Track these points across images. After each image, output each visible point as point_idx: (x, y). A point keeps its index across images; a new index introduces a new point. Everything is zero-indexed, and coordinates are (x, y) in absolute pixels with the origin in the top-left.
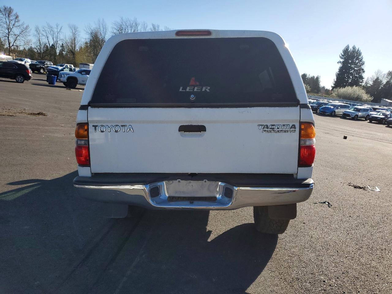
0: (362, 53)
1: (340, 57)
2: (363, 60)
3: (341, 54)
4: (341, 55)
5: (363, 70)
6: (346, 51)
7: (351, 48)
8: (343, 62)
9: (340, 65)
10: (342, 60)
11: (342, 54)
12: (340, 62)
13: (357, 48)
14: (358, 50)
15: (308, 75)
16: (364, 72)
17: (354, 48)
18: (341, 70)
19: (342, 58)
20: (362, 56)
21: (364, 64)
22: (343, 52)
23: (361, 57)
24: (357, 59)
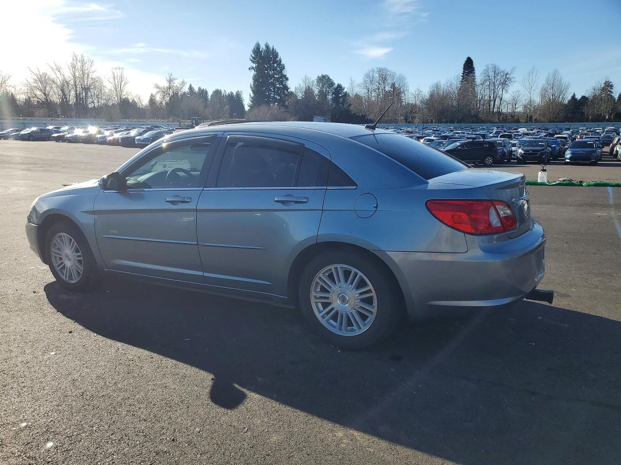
0: (279, 53)
1: (251, 60)
2: (282, 63)
3: (252, 56)
4: (251, 58)
5: (285, 76)
6: (257, 51)
7: (263, 47)
8: (256, 68)
9: (253, 72)
10: (254, 65)
13: (271, 47)
14: (273, 50)
15: (223, 92)
16: (287, 79)
17: (267, 46)
18: (256, 79)
19: (254, 62)
20: (279, 57)
21: (284, 68)
22: (253, 53)
23: (278, 59)
24: (275, 61)
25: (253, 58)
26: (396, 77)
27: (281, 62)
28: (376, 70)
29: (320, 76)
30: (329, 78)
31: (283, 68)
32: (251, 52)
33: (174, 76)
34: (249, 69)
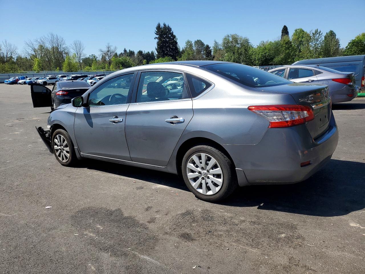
0: (172, 29)
1: (156, 34)
4: (156, 32)
5: (176, 42)
6: (158, 27)
7: (162, 25)
9: (157, 40)
10: (157, 36)
11: (156, 30)
12: (156, 38)
14: (168, 26)
17: (165, 25)
18: (158, 44)
19: (157, 34)
23: (171, 32)
27: (173, 33)
29: (196, 41)
30: (201, 41)
31: (174, 37)
33: (110, 44)
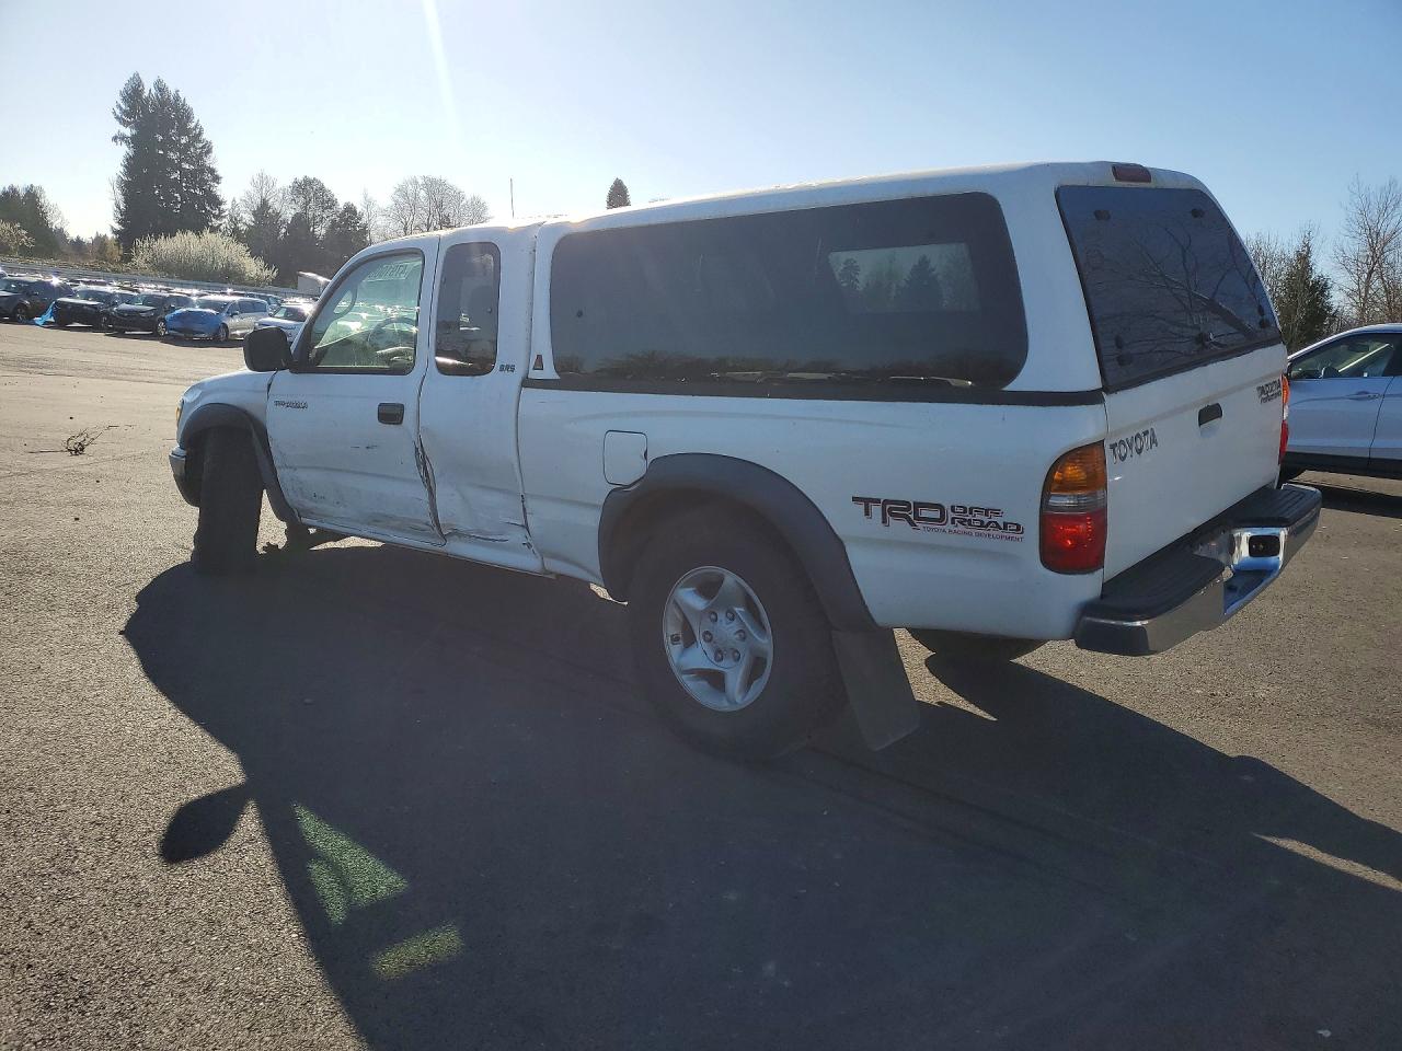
0: (195, 112)
1: (117, 118)
2: (204, 136)
3: (119, 106)
4: (118, 112)
5: (212, 171)
6: (133, 95)
7: (149, 88)
8: (133, 138)
9: (123, 150)
10: (128, 132)
11: (124, 107)
12: (122, 139)
13: (172, 90)
14: (177, 98)
16: (217, 179)
17: (161, 88)
18: (132, 165)
19: (126, 123)
20: (195, 120)
21: (209, 151)
22: (124, 99)
23: (193, 125)
24: (184, 130)
25: (124, 112)
26: (464, 202)
27: (200, 134)
28: (421, 182)
29: (300, 179)
30: (322, 188)
31: (207, 149)
32: (119, 99)
34: (115, 139)
